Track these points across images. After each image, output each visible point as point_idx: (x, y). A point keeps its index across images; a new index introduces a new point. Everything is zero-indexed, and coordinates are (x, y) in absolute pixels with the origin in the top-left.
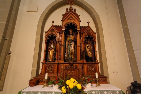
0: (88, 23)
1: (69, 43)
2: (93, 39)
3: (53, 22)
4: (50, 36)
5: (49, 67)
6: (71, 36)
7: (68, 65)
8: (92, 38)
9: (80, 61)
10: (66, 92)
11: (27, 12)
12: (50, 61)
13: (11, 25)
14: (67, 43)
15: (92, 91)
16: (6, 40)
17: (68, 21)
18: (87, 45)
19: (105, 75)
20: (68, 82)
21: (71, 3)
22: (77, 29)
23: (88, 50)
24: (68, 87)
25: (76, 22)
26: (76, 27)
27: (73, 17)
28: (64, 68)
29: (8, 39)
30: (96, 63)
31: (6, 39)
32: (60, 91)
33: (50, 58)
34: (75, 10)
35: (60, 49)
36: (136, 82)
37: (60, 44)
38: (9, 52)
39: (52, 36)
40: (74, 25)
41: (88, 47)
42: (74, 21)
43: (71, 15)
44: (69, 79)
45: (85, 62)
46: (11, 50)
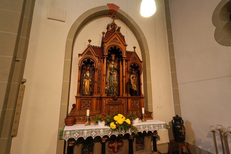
0: (134, 48)
1: (111, 72)
2: (139, 69)
3: (90, 41)
4: (86, 60)
5: (84, 102)
6: (113, 62)
7: (111, 99)
8: (138, 67)
9: (125, 95)
10: (115, 127)
11: (48, 18)
12: (86, 95)
13: (23, 37)
14: (109, 71)
15: (140, 126)
16: (18, 61)
17: (112, 44)
18: (132, 76)
19: (150, 111)
20: (116, 118)
21: (114, 17)
22: (122, 56)
23: (132, 81)
24: (117, 123)
25: (121, 46)
26: (121, 52)
27: (118, 38)
28: (107, 103)
29: (21, 59)
30: (141, 98)
31: (17, 59)
32: (108, 127)
33: (86, 91)
34: (119, 28)
35: (98, 79)
36: (177, 116)
37: (98, 73)
38: (23, 81)
39: (89, 60)
40: (119, 49)
41: (133, 78)
42: (119, 44)
43: (116, 36)
44: (117, 115)
45: (129, 96)
46: (24, 77)
